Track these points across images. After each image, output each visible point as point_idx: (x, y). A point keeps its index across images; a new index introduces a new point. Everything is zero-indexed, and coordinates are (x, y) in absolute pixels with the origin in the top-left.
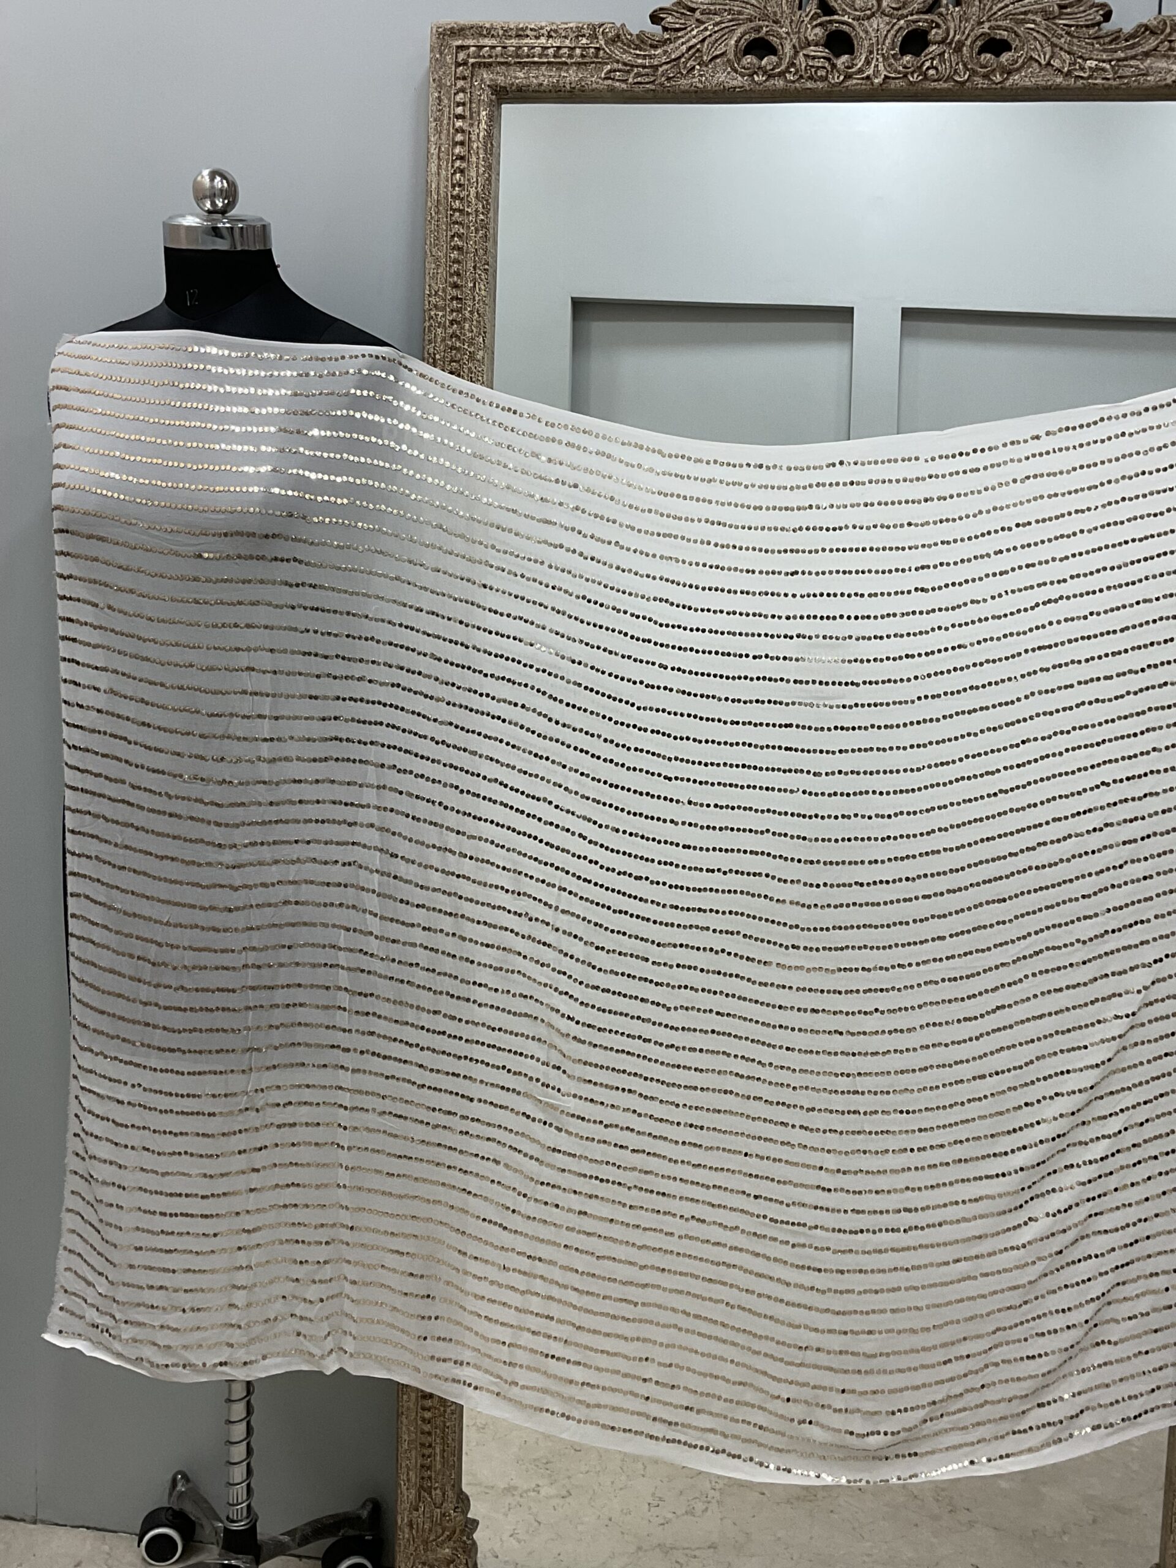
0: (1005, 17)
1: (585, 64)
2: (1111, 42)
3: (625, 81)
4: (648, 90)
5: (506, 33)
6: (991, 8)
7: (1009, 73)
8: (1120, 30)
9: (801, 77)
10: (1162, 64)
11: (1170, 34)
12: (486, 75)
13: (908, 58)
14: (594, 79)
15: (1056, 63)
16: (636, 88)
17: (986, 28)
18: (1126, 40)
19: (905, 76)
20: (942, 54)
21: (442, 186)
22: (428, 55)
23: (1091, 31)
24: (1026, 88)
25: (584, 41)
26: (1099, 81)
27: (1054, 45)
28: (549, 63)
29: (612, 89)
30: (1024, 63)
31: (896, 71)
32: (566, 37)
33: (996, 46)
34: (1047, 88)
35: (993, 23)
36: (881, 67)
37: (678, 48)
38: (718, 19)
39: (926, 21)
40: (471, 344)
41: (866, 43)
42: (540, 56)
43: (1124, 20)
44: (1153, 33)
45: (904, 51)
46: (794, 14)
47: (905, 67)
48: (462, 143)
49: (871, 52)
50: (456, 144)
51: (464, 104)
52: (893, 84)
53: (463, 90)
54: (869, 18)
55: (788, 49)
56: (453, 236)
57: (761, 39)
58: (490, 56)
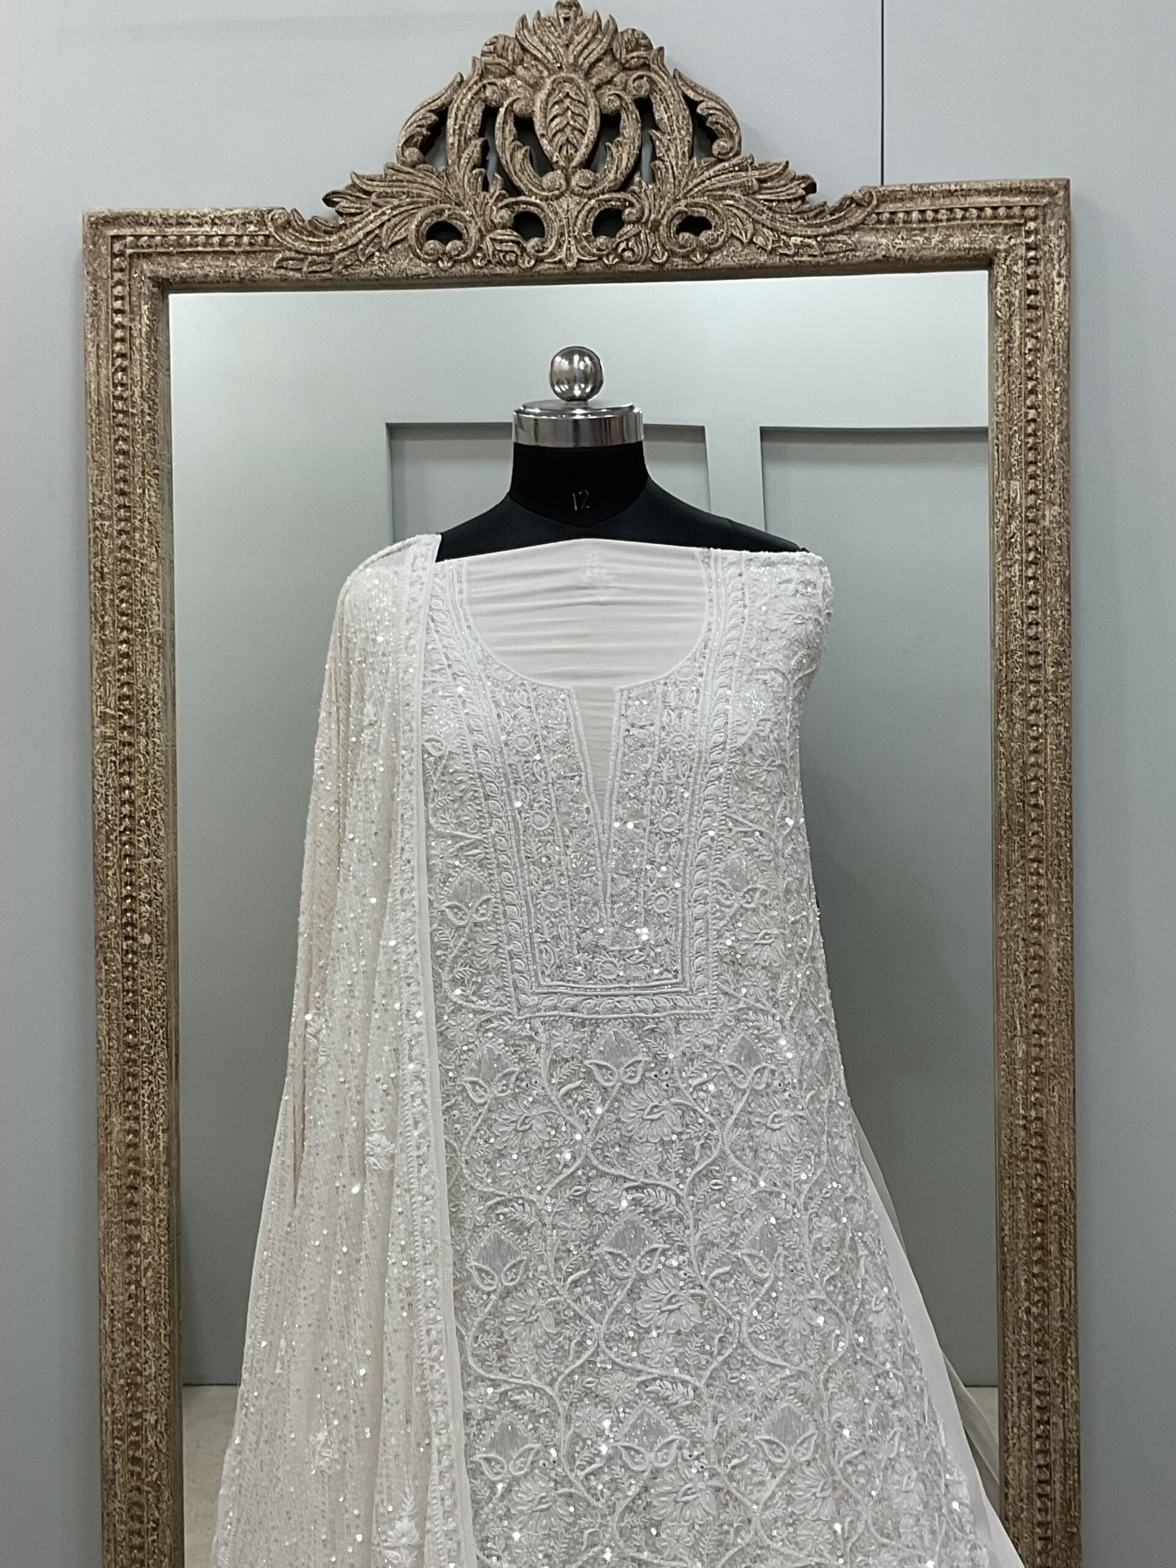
0: (702, 193)
1: (254, 252)
2: (815, 217)
3: (299, 270)
4: (325, 280)
5: (166, 221)
6: (687, 184)
7: (710, 252)
8: (825, 203)
9: (489, 262)
10: (870, 238)
11: (877, 206)
12: (146, 266)
13: (602, 239)
14: (265, 269)
15: (759, 240)
16: (311, 277)
17: (682, 206)
18: (832, 214)
19: (600, 258)
20: (638, 235)
21: (102, 387)
22: (80, 244)
23: (794, 206)
24: (730, 268)
25: (252, 228)
26: (805, 258)
27: (755, 222)
28: (215, 252)
29: (285, 279)
30: (725, 242)
31: (590, 254)
32: (232, 224)
33: (694, 224)
34: (750, 267)
35: (690, 200)
36: (573, 249)
37: (355, 234)
38: (396, 202)
39: (619, 199)
40: (142, 556)
41: (556, 225)
42: (204, 245)
43: (829, 193)
44: (859, 205)
45: (597, 232)
46: (478, 196)
47: (599, 249)
48: (122, 340)
49: (562, 235)
50: (117, 340)
51: (122, 298)
52: (588, 268)
53: (120, 283)
54: (557, 198)
55: (473, 233)
56: (117, 440)
57: (444, 223)
58: (149, 246)
